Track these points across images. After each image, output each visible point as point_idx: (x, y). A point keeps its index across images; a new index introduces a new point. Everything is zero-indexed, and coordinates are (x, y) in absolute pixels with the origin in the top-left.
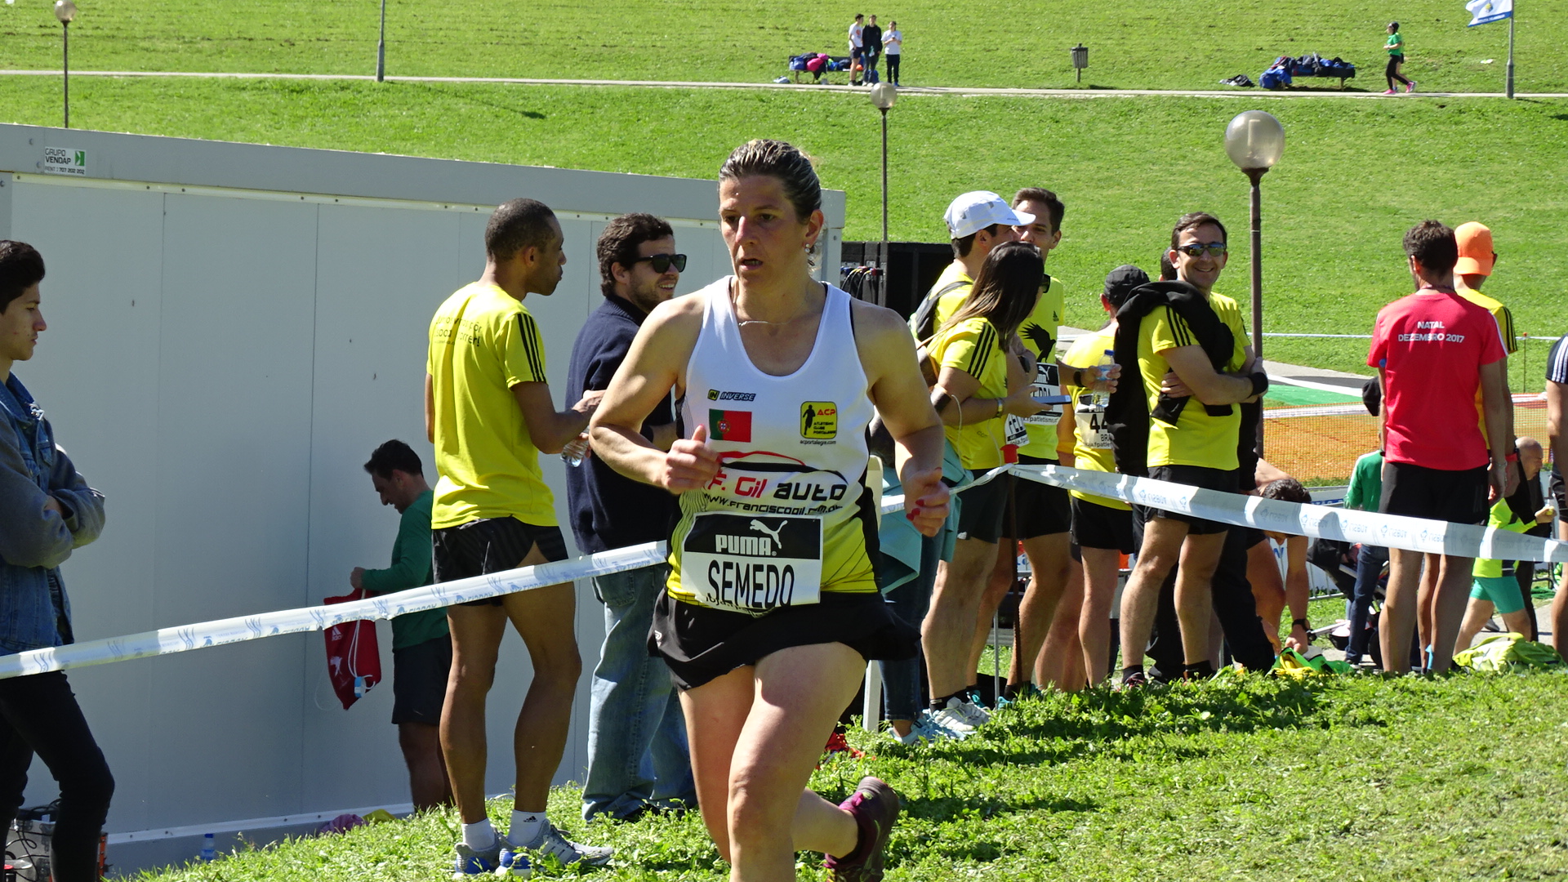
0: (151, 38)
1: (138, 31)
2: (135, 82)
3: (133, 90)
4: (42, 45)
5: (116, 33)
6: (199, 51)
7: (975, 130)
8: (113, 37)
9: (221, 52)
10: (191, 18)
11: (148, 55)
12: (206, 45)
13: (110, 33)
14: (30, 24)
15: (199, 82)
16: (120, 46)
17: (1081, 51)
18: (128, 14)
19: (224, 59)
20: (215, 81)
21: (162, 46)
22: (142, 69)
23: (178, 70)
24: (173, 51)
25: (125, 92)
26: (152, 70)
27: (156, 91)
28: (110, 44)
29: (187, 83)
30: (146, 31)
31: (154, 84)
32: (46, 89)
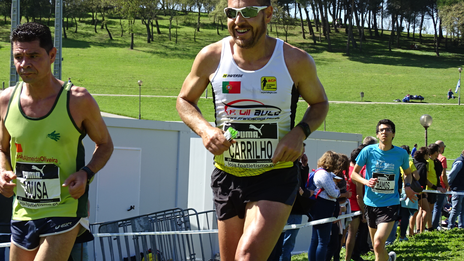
0: (155, 88)
1: (152, 86)
2: (152, 98)
3: (152, 100)
4: (130, 89)
5: (147, 87)
6: (165, 91)
7: (339, 111)
8: (146, 87)
9: (170, 91)
10: (163, 84)
11: (154, 92)
12: (167, 90)
13: (145, 87)
14: (128, 85)
15: (166, 98)
16: (147, 90)
17: (362, 93)
18: (149, 82)
19: (171, 93)
20: (170, 98)
21: (157, 90)
22: (153, 95)
23: (161, 95)
24: (159, 91)
25: (150, 100)
26: (155, 95)
27: (157, 100)
28: (145, 89)
29: (163, 98)
30: (153, 86)
31: (156, 98)
32: (132, 99)
